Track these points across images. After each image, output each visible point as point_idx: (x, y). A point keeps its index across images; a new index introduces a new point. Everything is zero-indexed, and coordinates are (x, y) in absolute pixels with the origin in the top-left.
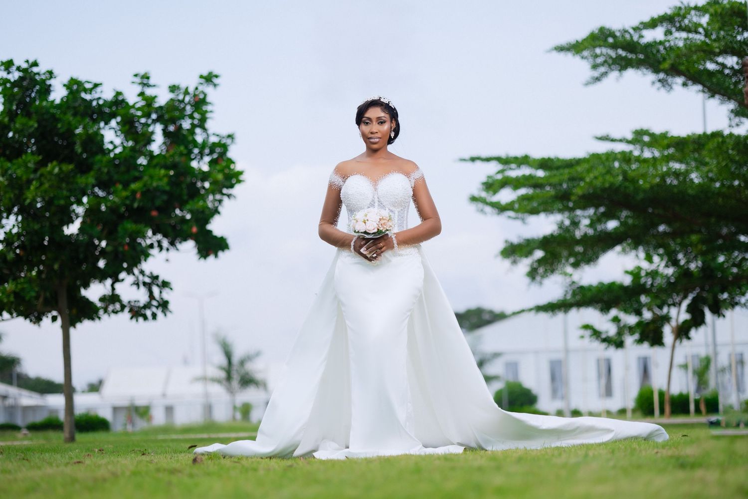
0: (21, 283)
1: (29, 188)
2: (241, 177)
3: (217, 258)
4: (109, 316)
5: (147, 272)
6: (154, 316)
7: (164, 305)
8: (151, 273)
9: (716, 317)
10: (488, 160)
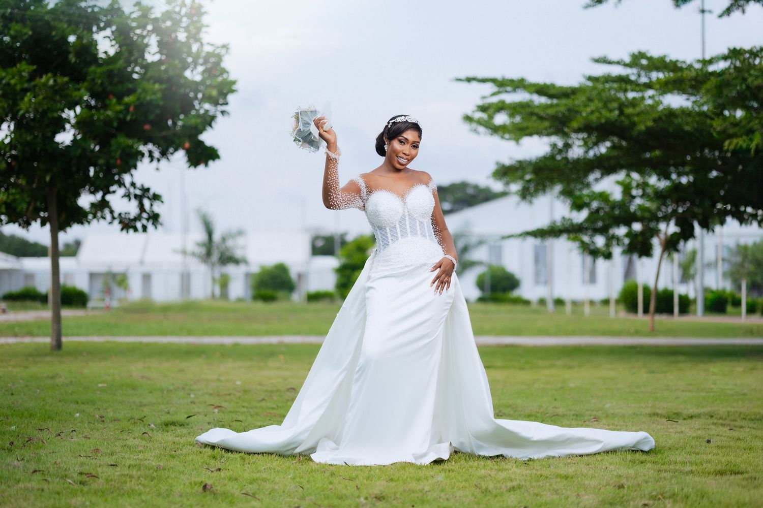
0: (13, 194)
1: (22, 99)
2: (234, 87)
3: (207, 168)
4: (98, 221)
5: (138, 185)
6: (145, 228)
7: (155, 218)
8: (142, 185)
9: (705, 231)
10: (484, 81)
